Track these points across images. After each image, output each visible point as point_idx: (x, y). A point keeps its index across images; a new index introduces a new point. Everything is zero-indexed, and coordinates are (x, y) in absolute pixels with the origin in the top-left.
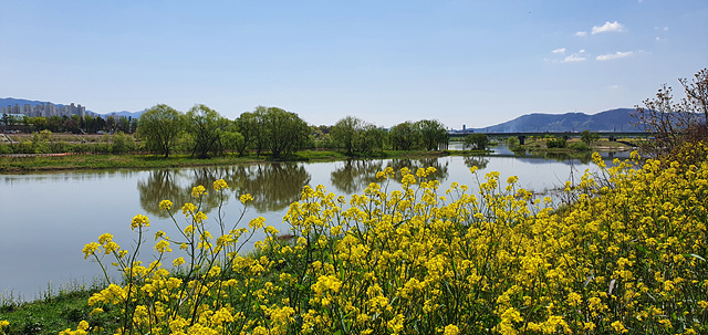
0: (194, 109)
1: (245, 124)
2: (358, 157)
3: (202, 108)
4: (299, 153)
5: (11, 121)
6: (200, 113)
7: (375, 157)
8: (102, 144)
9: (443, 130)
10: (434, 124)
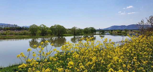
1: (52, 28)
2: (77, 35)
3: (43, 25)
4: (64, 35)
5: (1, 28)
6: (42, 26)
7: (80, 35)
8: (21, 33)
9: (95, 29)
10: (93, 28)
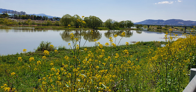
0: (75, 16)
4: (98, 28)
8: (44, 23)
